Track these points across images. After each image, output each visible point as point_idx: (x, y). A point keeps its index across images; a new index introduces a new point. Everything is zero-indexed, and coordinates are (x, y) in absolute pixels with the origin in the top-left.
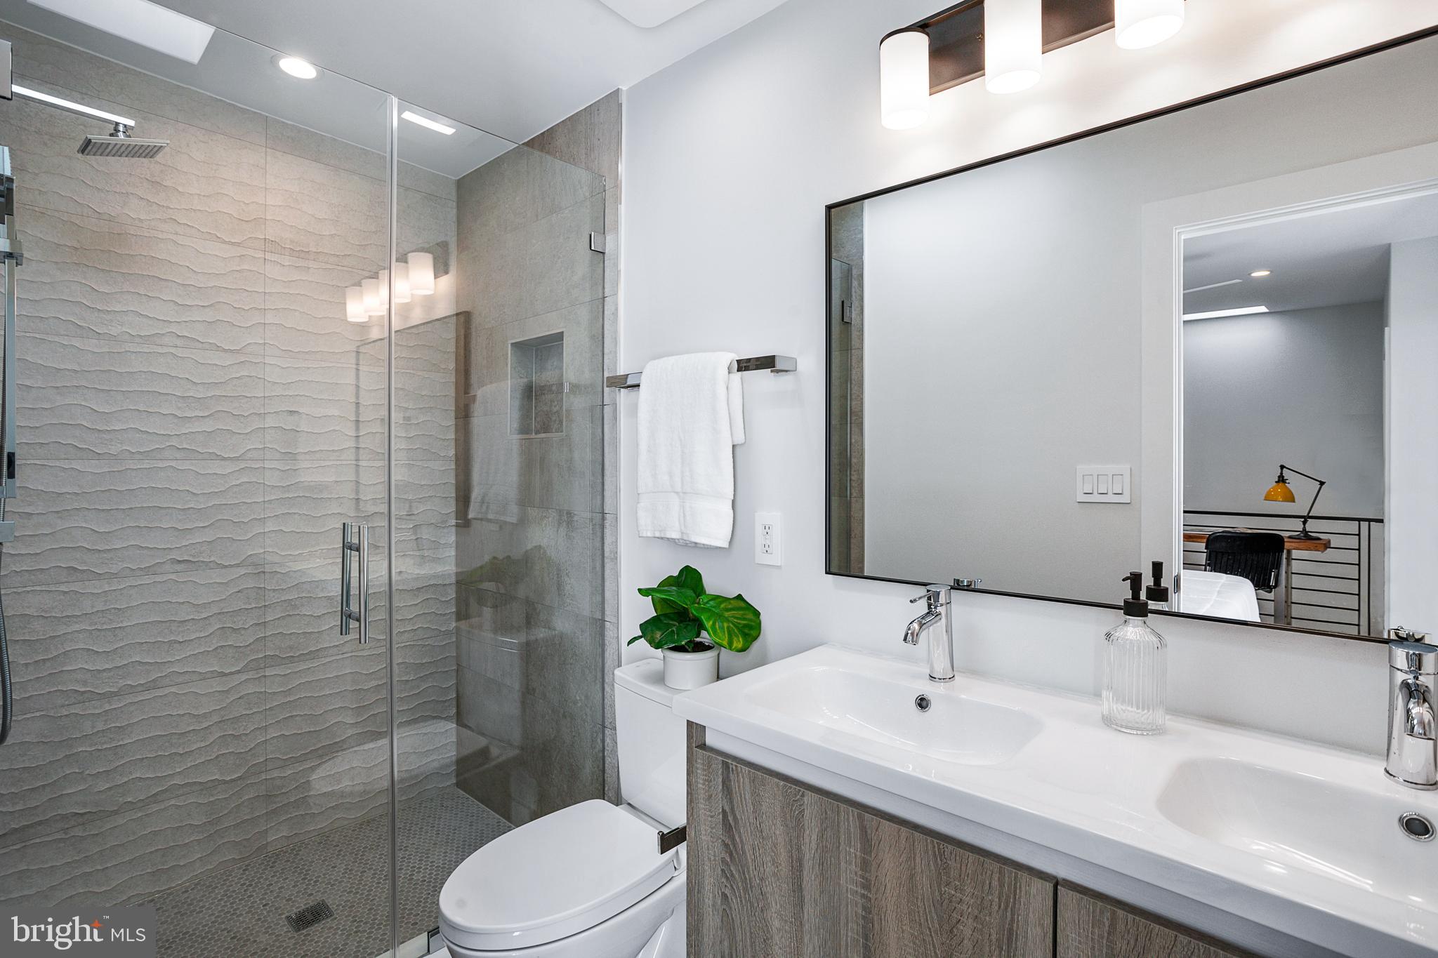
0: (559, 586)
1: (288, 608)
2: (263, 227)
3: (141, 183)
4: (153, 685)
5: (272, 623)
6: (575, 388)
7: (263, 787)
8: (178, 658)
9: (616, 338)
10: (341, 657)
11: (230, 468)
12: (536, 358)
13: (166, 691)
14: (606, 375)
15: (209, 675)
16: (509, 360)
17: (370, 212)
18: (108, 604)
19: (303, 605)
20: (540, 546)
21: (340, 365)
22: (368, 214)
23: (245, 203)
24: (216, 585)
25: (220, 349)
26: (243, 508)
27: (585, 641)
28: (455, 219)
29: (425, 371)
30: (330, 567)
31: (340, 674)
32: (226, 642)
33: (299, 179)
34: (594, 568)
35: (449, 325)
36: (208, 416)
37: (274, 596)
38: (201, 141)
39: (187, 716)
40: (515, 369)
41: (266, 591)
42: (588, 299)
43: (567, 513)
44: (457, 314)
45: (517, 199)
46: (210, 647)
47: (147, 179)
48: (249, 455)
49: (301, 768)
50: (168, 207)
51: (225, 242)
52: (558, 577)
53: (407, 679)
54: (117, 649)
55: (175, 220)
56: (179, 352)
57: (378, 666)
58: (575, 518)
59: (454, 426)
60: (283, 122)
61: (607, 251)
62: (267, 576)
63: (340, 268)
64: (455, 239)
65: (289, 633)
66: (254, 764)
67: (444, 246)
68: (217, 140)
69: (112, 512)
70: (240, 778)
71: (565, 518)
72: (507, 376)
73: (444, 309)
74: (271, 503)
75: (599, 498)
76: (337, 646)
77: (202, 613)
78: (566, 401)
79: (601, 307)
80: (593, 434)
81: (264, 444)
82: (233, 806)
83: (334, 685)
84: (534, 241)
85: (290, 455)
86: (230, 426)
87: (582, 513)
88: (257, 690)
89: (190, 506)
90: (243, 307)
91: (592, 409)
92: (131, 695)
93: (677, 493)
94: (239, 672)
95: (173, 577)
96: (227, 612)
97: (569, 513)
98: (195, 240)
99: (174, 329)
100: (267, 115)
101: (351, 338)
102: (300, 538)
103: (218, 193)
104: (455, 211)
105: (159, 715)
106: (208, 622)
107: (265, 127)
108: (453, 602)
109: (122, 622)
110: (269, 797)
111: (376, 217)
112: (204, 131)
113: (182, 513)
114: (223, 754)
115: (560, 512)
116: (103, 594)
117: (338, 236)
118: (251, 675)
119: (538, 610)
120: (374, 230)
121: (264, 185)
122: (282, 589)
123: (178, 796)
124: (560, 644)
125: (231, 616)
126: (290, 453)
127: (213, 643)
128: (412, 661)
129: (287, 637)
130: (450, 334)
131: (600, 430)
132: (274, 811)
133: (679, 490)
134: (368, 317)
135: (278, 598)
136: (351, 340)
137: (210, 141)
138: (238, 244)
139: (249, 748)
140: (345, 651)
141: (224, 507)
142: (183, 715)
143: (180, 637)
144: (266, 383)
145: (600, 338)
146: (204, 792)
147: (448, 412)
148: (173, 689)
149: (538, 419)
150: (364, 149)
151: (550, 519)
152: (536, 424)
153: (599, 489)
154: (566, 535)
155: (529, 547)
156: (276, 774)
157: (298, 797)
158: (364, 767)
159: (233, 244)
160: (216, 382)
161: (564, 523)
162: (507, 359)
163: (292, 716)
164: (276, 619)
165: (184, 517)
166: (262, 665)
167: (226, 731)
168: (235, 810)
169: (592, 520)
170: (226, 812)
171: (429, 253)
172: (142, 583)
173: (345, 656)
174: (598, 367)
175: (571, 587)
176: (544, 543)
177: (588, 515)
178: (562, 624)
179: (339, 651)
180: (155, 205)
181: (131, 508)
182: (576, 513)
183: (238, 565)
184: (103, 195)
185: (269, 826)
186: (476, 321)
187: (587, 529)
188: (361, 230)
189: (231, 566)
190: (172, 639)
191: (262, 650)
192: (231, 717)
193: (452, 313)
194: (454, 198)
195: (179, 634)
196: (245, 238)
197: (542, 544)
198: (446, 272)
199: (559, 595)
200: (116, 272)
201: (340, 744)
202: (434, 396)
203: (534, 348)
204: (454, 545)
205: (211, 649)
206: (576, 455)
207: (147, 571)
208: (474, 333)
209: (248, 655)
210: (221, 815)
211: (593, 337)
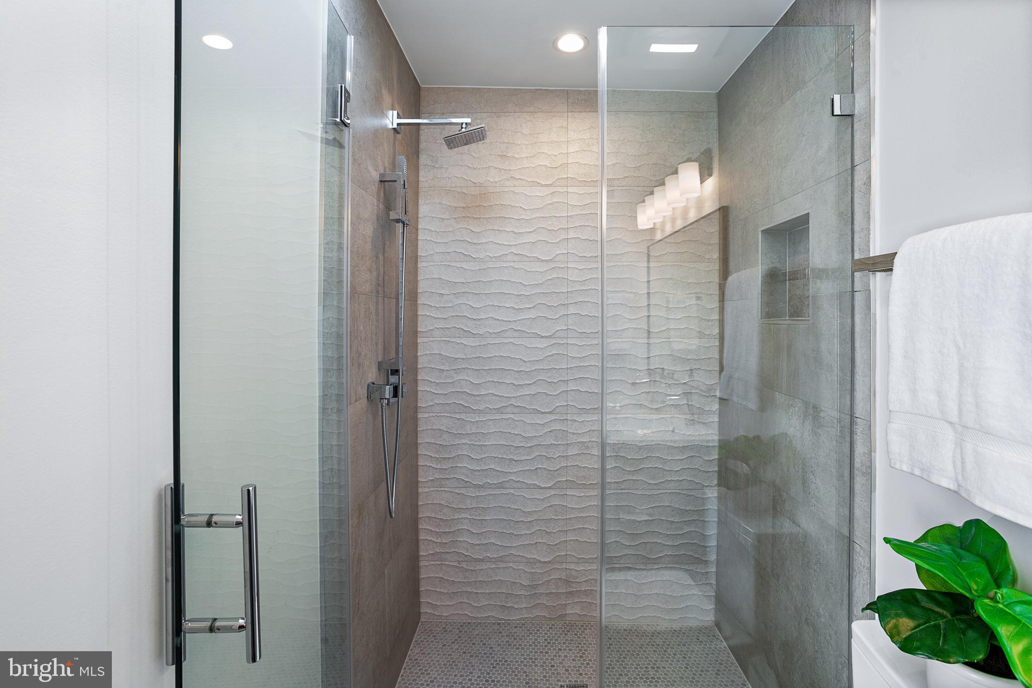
0: (805, 482)
1: (583, 448)
2: (566, 169)
3: (496, 158)
4: (500, 486)
5: (571, 457)
6: (822, 273)
7: (564, 573)
8: (515, 471)
9: (868, 212)
10: (620, 491)
11: (544, 343)
12: (789, 242)
13: (508, 491)
14: (857, 257)
15: (532, 486)
16: (760, 247)
17: (643, 139)
18: (478, 429)
19: (592, 447)
20: (786, 434)
21: (620, 264)
22: (641, 141)
23: (555, 155)
24: (537, 425)
25: (540, 260)
26: (554, 372)
27: (830, 550)
28: (716, 127)
29: (691, 262)
30: (613, 420)
31: (619, 504)
32: (543, 465)
33: (590, 128)
34: (842, 476)
35: (713, 220)
36: (532, 307)
37: (573, 438)
38: (528, 121)
39: (519, 510)
40: (766, 254)
41: (569, 434)
42: (834, 173)
43: (813, 407)
44: (719, 209)
45: (764, 90)
46: (533, 467)
47: (499, 155)
48: (558, 334)
49: (590, 568)
50: (510, 170)
51: (542, 186)
52: (803, 472)
53: (672, 520)
54: (482, 458)
55: (514, 177)
56: (516, 265)
57: (649, 504)
58: (822, 415)
59: (718, 308)
60: (579, 90)
61: (856, 112)
62: (569, 422)
63: (620, 188)
64: (716, 145)
65: (583, 466)
66: (559, 556)
67: (708, 153)
68: (537, 117)
69: (480, 371)
70: (550, 562)
71: (811, 411)
72: (758, 263)
73: (710, 207)
74: (571, 370)
75: (848, 397)
76: (617, 483)
77: (528, 443)
78: (812, 287)
79: (849, 179)
80: (842, 324)
81: (568, 326)
82: (545, 580)
83: (614, 512)
84: (780, 126)
85: (585, 334)
86: (546, 314)
87: (830, 409)
88: (561, 504)
89: (522, 370)
90: (553, 229)
91: (840, 295)
92: (490, 489)
93: (951, 423)
94: (550, 488)
95: (512, 416)
96: (543, 445)
97: (815, 408)
98: (525, 188)
99: (513, 250)
100: (568, 89)
101: (629, 241)
102: (592, 396)
103: (538, 153)
104: (716, 120)
105: (504, 506)
106: (531, 450)
107: (567, 98)
108: (716, 462)
109: (485, 441)
110: (567, 582)
111: (647, 142)
112: (530, 114)
113: (517, 374)
114: (539, 542)
115: (806, 404)
116: (476, 423)
117: (619, 164)
118: (557, 492)
119: (784, 498)
120: (646, 152)
121: (567, 140)
122: (579, 433)
123: (514, 562)
124: (804, 543)
125: (546, 448)
126: (585, 332)
127: (534, 465)
128: (677, 506)
129: (582, 469)
130: (714, 228)
131: (849, 321)
132: (571, 593)
133: (955, 419)
134: (653, 224)
135: (576, 439)
136: (630, 243)
137: (533, 119)
138: (550, 185)
139: (556, 543)
140: (623, 487)
141: (542, 371)
142: (517, 509)
143: (516, 457)
144: (569, 281)
145: (850, 215)
146: (528, 564)
147: (713, 296)
148: (512, 491)
149: (792, 303)
150: (637, 91)
151: (796, 409)
152: (790, 307)
153: (849, 386)
154: (812, 430)
155: (777, 433)
156: (572, 566)
157: (587, 589)
158: (635, 582)
159: (547, 185)
160: (537, 283)
161: (810, 417)
162: (758, 246)
163: (584, 528)
164: (574, 455)
165: (519, 376)
166: (565, 487)
167: (542, 527)
168: (546, 583)
169: (840, 421)
170: (541, 583)
171: (696, 161)
172: (495, 418)
173: (623, 491)
174: (847, 248)
175: (816, 488)
176: (791, 431)
177: (835, 414)
178: (808, 524)
179: (619, 486)
180: (503, 170)
181: (490, 369)
182: (823, 408)
183: (550, 413)
184: (477, 171)
185: (567, 602)
186: (733, 214)
187: (834, 430)
188: (635, 155)
189: (546, 413)
190: (511, 457)
191: (565, 475)
192: (545, 518)
193: (715, 209)
194: (716, 110)
195: (515, 454)
196: (555, 180)
197: (788, 433)
198: (710, 175)
199: (804, 491)
200: (483, 218)
201: (618, 559)
202: (699, 283)
203: (788, 232)
204: (717, 412)
205: (533, 469)
206: (824, 346)
207: (499, 410)
208: (732, 225)
209: (556, 477)
210: (538, 583)
211: (841, 215)
